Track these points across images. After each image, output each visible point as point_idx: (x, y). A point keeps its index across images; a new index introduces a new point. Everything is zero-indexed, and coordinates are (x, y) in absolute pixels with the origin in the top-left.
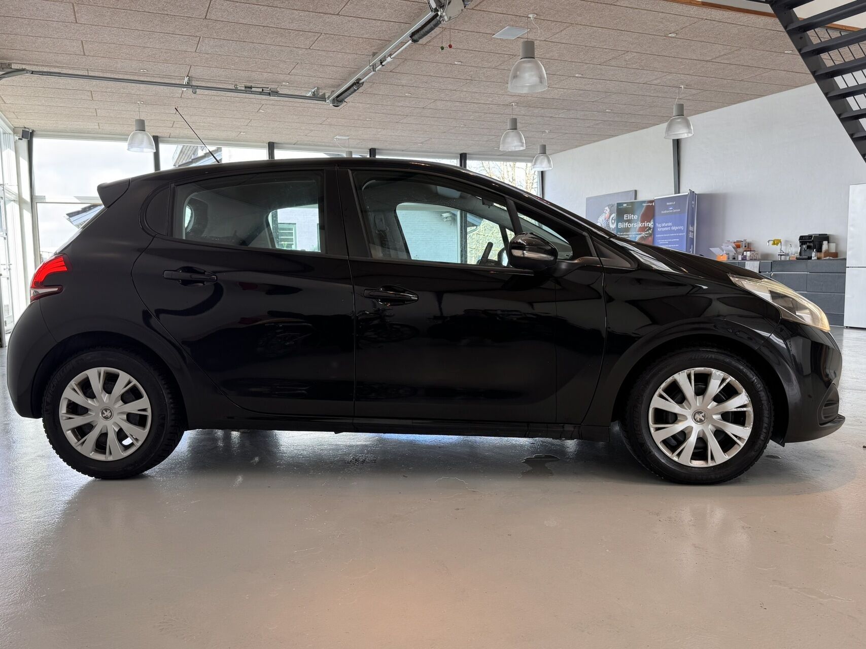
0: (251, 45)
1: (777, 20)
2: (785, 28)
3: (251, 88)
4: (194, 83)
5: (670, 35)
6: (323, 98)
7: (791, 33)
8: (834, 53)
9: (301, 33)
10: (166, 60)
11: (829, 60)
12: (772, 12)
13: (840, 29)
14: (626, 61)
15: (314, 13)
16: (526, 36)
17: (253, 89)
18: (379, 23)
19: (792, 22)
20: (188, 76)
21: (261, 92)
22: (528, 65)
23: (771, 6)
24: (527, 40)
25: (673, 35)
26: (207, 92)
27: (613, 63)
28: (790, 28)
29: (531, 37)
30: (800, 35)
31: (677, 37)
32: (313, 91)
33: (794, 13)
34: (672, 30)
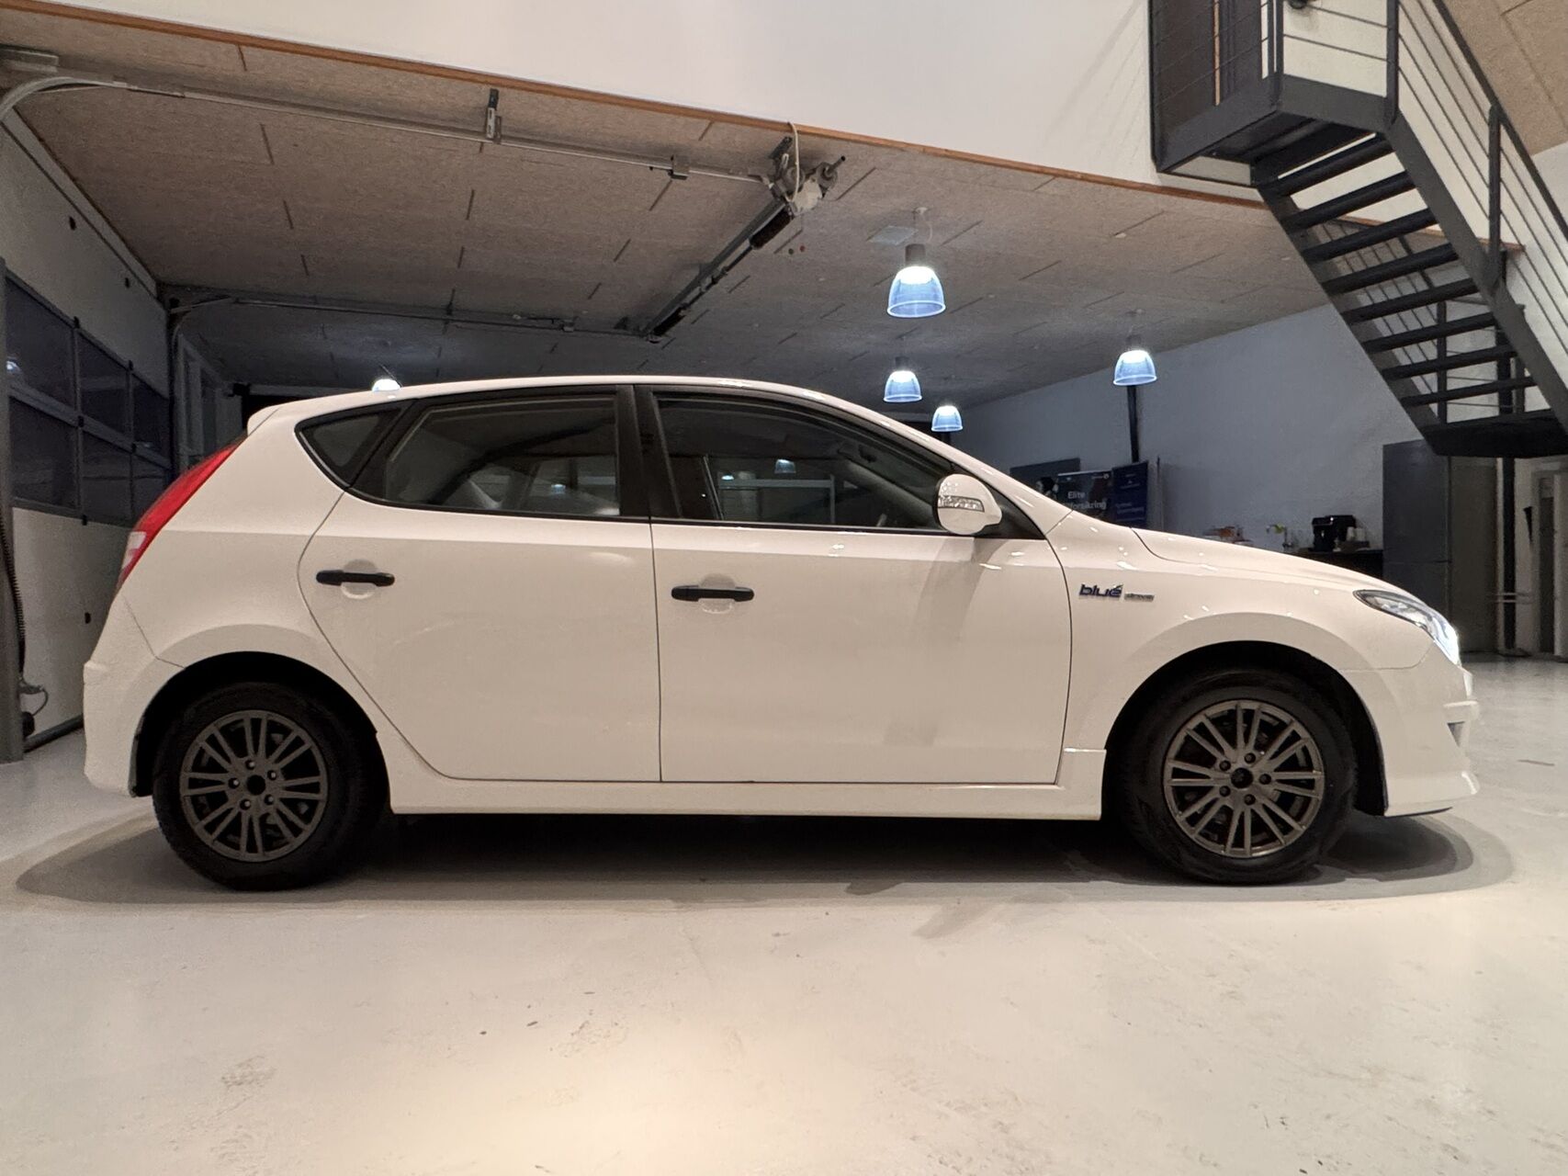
5: (1118, 236)
13: (1354, 223)
16: (913, 239)
27: (1039, 277)
31: (1129, 238)
33: (1292, 200)
34: (1121, 228)
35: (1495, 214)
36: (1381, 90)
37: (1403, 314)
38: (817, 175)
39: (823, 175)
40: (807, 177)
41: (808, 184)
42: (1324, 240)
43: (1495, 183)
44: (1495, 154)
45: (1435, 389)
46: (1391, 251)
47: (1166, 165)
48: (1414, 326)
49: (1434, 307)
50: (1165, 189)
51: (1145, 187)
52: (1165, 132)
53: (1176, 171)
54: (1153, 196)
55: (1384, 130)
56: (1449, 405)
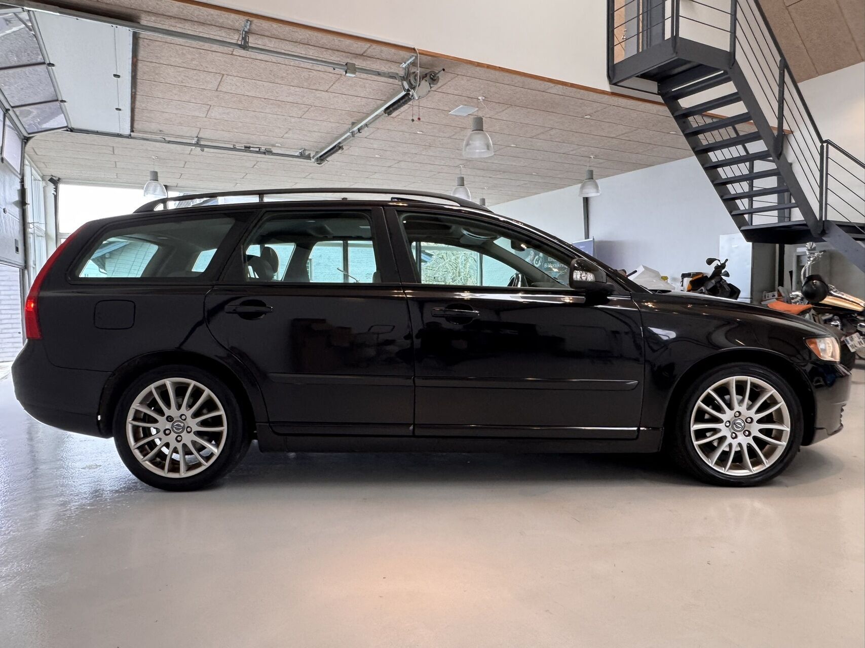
0: (252, 113)
1: (667, 108)
2: (673, 113)
3: (249, 147)
4: (202, 143)
5: (586, 117)
6: (308, 157)
7: (676, 118)
8: (708, 134)
9: (296, 105)
10: (180, 123)
11: (705, 139)
12: (662, 101)
14: (550, 135)
15: (307, 90)
16: (476, 113)
17: (251, 149)
18: (359, 99)
19: (677, 110)
20: (197, 137)
21: (257, 151)
22: (478, 136)
23: (662, 97)
24: (477, 117)
25: (588, 117)
26: (212, 150)
27: (541, 137)
28: (675, 115)
29: (480, 114)
30: (684, 120)
31: (591, 118)
32: (300, 151)
33: (678, 103)
34: (588, 113)
35: (781, 117)
36: (727, 48)
37: (733, 166)
38: (428, 78)
39: (432, 78)
40: (423, 79)
41: (423, 82)
42: (694, 125)
43: (781, 101)
44: (782, 84)
45: (747, 208)
47: (614, 82)
50: (613, 94)
51: (603, 92)
52: (615, 63)
53: (620, 84)
54: (606, 97)
55: (728, 70)
56: (753, 215)
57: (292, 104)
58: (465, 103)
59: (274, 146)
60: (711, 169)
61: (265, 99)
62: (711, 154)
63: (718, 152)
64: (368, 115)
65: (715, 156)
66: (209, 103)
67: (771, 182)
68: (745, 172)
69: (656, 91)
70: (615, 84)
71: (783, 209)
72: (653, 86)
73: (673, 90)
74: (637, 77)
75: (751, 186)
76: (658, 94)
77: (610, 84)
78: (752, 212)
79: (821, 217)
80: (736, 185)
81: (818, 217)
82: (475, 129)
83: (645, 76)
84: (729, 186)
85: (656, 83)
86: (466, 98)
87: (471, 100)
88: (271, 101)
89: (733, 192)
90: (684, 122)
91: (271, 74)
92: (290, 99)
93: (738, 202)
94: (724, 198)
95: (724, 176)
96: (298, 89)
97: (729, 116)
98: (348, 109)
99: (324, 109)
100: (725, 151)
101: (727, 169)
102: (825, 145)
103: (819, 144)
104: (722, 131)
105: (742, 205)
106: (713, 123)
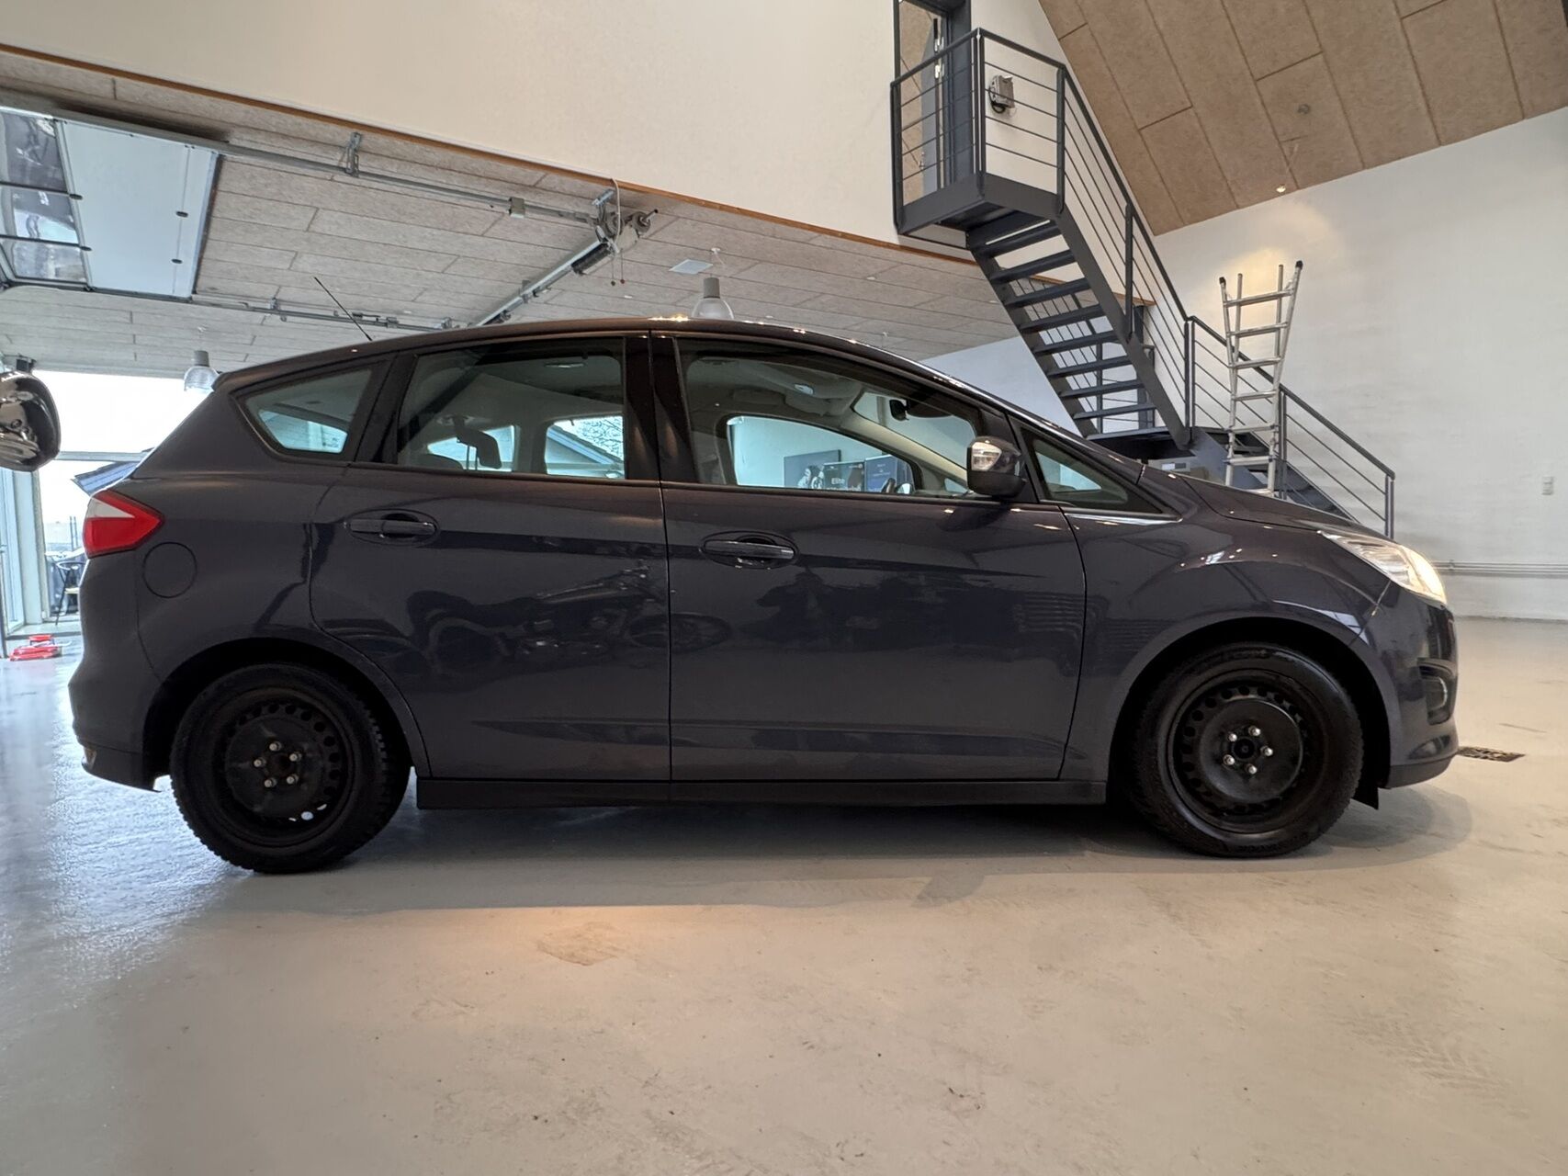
1: (979, 269)
2: (988, 276)
3: (361, 316)
4: (283, 308)
5: (869, 278)
7: (993, 283)
8: (1038, 306)
9: (433, 254)
10: (245, 277)
11: (1034, 313)
12: (974, 260)
13: (1043, 281)
15: (451, 233)
16: (708, 272)
17: (364, 318)
18: (532, 248)
19: (994, 271)
20: (275, 298)
21: (373, 325)
22: (712, 306)
23: (972, 253)
24: (709, 276)
25: (873, 278)
27: (809, 305)
28: (991, 278)
29: (715, 272)
30: (1003, 286)
31: (876, 280)
32: (443, 322)
33: (995, 262)
34: (871, 274)
35: (1129, 284)
36: (1054, 190)
37: (1073, 351)
38: (634, 222)
39: (639, 222)
40: (626, 223)
41: (627, 228)
42: (1019, 293)
43: (1129, 262)
44: (1129, 240)
45: (1095, 409)
46: (1065, 305)
47: (904, 231)
48: (1081, 361)
49: (1094, 347)
50: (903, 248)
51: (889, 246)
52: (905, 203)
53: (912, 234)
54: (894, 251)
55: (1055, 219)
56: (1104, 420)
57: (426, 253)
58: (693, 256)
59: (400, 313)
60: (1043, 354)
61: (385, 244)
62: (1043, 334)
63: (1053, 331)
64: (548, 271)
65: (1049, 337)
66: (295, 248)
67: (1128, 373)
68: (1092, 359)
69: (964, 246)
70: (906, 234)
71: (1143, 411)
72: (959, 237)
73: (988, 243)
74: (937, 224)
75: (1100, 379)
76: (967, 249)
77: (899, 233)
78: (1102, 415)
79: (1188, 423)
80: (1079, 377)
81: (1184, 424)
82: (709, 294)
83: (949, 223)
84: (1069, 379)
85: (964, 233)
86: (694, 250)
87: (701, 254)
88: (395, 248)
89: (1074, 387)
90: (1004, 289)
91: (392, 209)
92: (425, 246)
93: (1082, 400)
94: (1063, 395)
95: (1061, 365)
96: (435, 232)
97: (1068, 281)
98: (516, 262)
99: (478, 261)
100: (1063, 329)
101: (1066, 354)
102: (1190, 323)
103: (1182, 322)
104: (1058, 301)
105: (1089, 404)
106: (1046, 289)
